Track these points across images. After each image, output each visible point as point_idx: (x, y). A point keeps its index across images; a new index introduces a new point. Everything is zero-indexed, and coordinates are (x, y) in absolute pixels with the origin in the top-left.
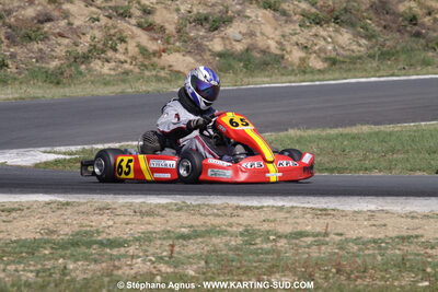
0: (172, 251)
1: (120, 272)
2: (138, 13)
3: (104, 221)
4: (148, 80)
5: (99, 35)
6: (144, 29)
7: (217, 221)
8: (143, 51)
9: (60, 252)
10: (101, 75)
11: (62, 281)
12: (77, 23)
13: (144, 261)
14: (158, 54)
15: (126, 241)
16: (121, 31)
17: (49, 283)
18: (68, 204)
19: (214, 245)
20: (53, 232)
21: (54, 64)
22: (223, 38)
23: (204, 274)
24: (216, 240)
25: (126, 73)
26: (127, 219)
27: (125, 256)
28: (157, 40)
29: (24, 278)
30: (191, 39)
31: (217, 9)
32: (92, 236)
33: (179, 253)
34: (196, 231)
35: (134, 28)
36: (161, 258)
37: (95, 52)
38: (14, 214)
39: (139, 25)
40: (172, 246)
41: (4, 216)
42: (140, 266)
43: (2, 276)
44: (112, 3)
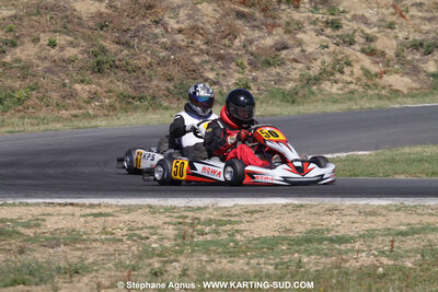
0: (392, 246)
1: (348, 265)
2: (362, 40)
3: (333, 220)
4: (371, 98)
5: (328, 59)
6: (367, 54)
7: (431, 220)
8: (367, 73)
9: (296, 247)
10: (331, 94)
11: (297, 272)
12: (309, 50)
13: (368, 256)
14: (379, 75)
15: (352, 238)
16: (347, 57)
17: (286, 274)
18: (302, 206)
19: (429, 241)
20: (289, 230)
21: (290, 86)
22: (436, 61)
23: (420, 265)
24: (431, 237)
25: (352, 92)
26: (353, 219)
27: (352, 250)
28: (378, 63)
29: (264, 270)
30: (408, 62)
31: (431, 36)
32: (323, 233)
33: (399, 248)
34: (412, 228)
35: (358, 53)
36: (383, 252)
37: (326, 74)
38: (256, 215)
39: (363, 51)
40: (393, 241)
41: (247, 217)
42: (365, 259)
43: (246, 268)
44: (339, 32)
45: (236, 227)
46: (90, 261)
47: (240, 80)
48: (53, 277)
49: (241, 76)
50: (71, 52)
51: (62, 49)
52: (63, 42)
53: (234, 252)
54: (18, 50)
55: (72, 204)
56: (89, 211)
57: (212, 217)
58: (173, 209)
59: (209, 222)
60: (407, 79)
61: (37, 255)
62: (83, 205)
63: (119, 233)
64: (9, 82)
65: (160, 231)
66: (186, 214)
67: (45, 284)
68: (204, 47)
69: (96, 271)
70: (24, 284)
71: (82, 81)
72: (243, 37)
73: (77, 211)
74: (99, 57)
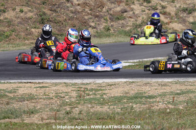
0: (173, 100)
1: (153, 108)
2: (160, 8)
3: (147, 88)
5: (145, 17)
7: (191, 88)
8: (162, 22)
9: (130, 101)
11: (131, 112)
12: (136, 12)
13: (163, 104)
14: (168, 23)
15: (155, 96)
17: (126, 113)
18: (133, 82)
19: (190, 97)
20: (127, 93)
21: (128, 28)
22: (193, 17)
23: (186, 108)
24: (191, 95)
26: (156, 87)
27: (155, 102)
28: (167, 18)
29: (116, 111)
30: (181, 18)
31: (191, 6)
32: (143, 94)
33: (177, 100)
34: (182, 92)
36: (169, 102)
37: (144, 23)
38: (112, 87)
40: (174, 98)
41: (109, 87)
42: (161, 106)
43: (108, 110)
44: (150, 5)
45: (104, 92)
46: (39, 107)
47: (106, 26)
48: (22, 115)
49: (106, 24)
50: (30, 15)
51: (26, 13)
52: (26, 10)
53: (103, 103)
54: (6, 14)
55: (30, 82)
56: (38, 85)
57: (93, 88)
58: (75, 84)
59: (92, 90)
60: (180, 25)
61: (15, 105)
62: (36, 83)
63: (51, 95)
64: (2, 28)
65: (69, 94)
66: (82, 86)
67: (18, 118)
68: (89, 12)
69: (41, 112)
70: (9, 118)
71: (35, 28)
72: (107, 7)
73: (33, 85)
74: (43, 17)
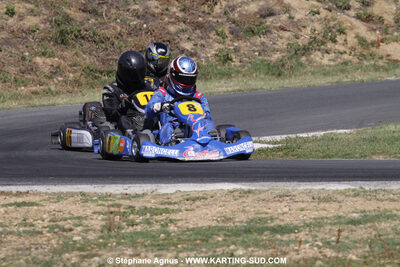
0: (339, 236)
2: (357, 5)
3: (282, 207)
5: (318, 27)
6: (363, 21)
8: (362, 41)
9: (234, 239)
10: (321, 66)
12: (297, 17)
13: (312, 246)
14: (376, 44)
15: (296, 227)
16: (340, 23)
18: (250, 192)
20: (229, 220)
21: (276, 56)
23: (365, 257)
25: (346, 63)
26: (303, 205)
27: (294, 242)
28: (375, 30)
32: (266, 222)
33: (347, 238)
35: (353, 20)
36: (329, 243)
37: (316, 43)
38: (198, 203)
39: (358, 17)
40: (341, 231)
41: (187, 205)
42: (307, 251)
45: (172, 216)
47: (221, 51)
49: (221, 46)
53: (163, 244)
62: (9, 193)
63: (39, 225)
65: (86, 222)
68: (180, 14)
71: (44, 55)
74: (63, 26)
